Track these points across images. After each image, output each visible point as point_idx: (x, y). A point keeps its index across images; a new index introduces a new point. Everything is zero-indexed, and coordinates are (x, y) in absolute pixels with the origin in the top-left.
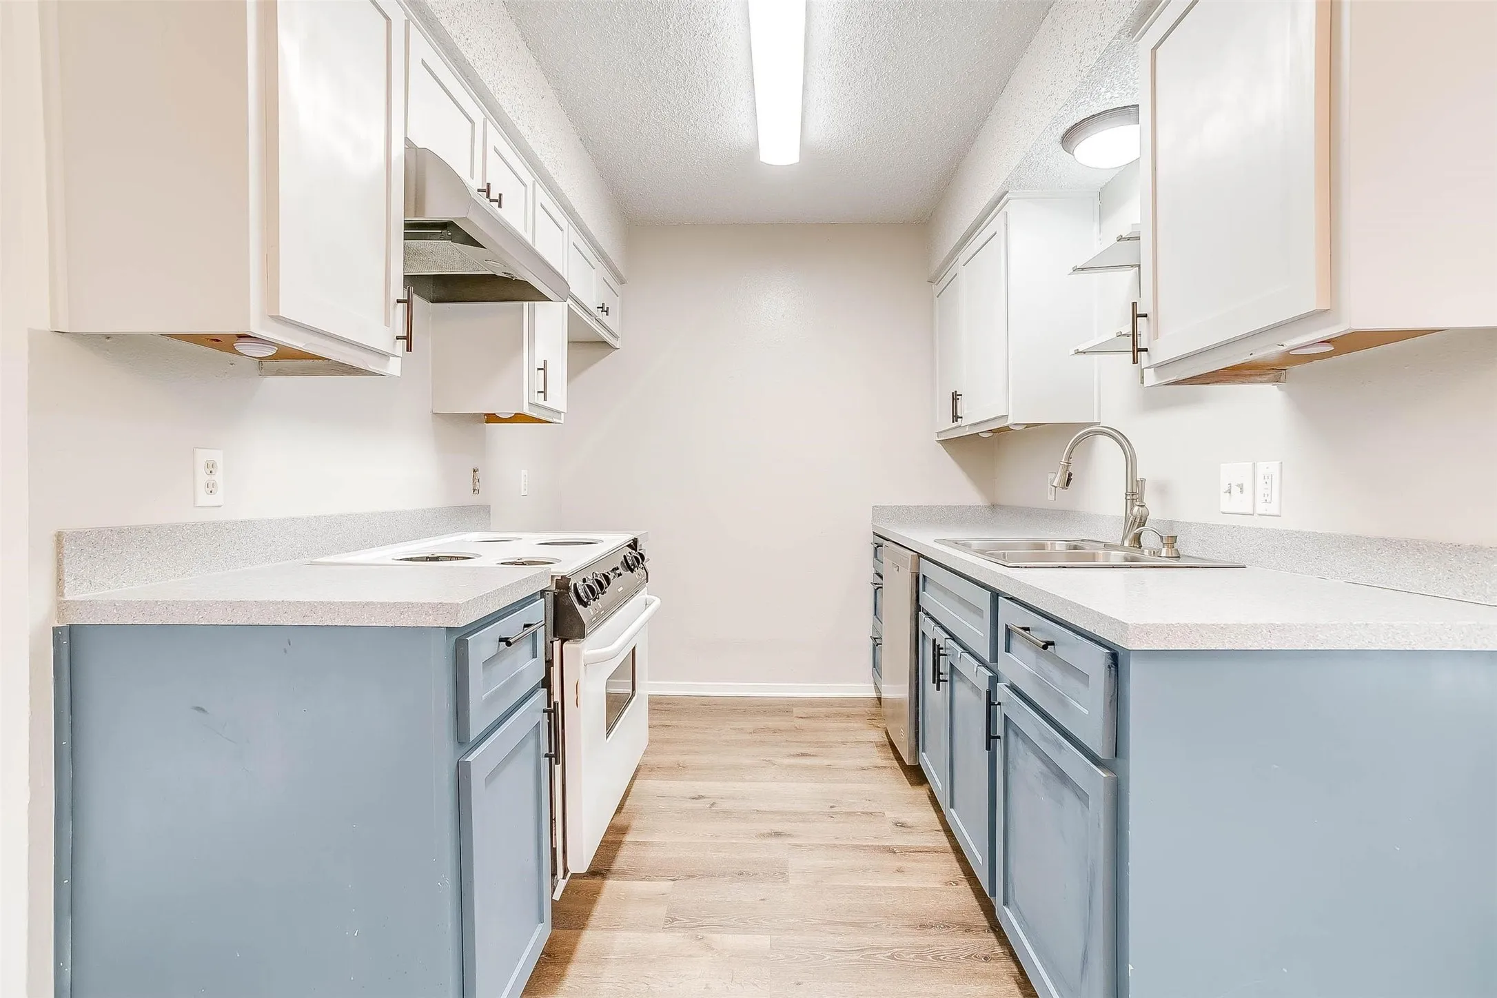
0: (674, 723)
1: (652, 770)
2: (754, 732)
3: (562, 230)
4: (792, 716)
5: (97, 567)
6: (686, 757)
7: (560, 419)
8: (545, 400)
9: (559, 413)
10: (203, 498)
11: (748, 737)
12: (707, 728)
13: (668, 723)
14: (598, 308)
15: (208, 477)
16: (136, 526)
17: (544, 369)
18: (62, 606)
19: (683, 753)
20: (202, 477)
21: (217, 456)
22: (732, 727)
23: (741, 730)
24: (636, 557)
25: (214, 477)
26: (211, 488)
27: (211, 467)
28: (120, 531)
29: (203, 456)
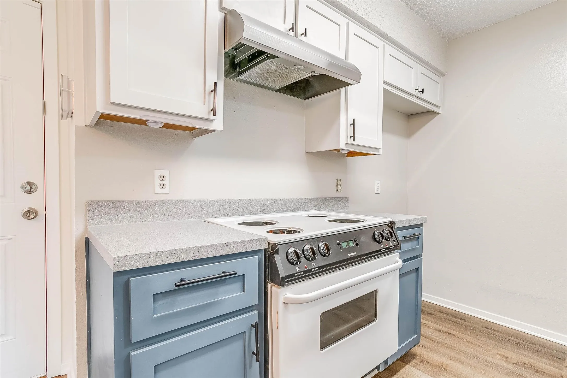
0: (457, 333)
1: (422, 361)
2: (516, 364)
3: (378, 48)
4: (562, 364)
5: (102, 215)
6: (450, 362)
7: (379, 152)
8: (354, 140)
9: (378, 149)
10: (158, 190)
11: (511, 367)
12: (478, 346)
13: (453, 332)
14: (415, 90)
15: (161, 182)
16: (122, 200)
17: (353, 124)
18: (86, 229)
19: (451, 358)
20: (158, 182)
21: (166, 173)
22: (499, 352)
23: (506, 358)
24: (390, 231)
25: (163, 182)
26: (162, 186)
27: (162, 178)
28: (113, 202)
29: (158, 173)
